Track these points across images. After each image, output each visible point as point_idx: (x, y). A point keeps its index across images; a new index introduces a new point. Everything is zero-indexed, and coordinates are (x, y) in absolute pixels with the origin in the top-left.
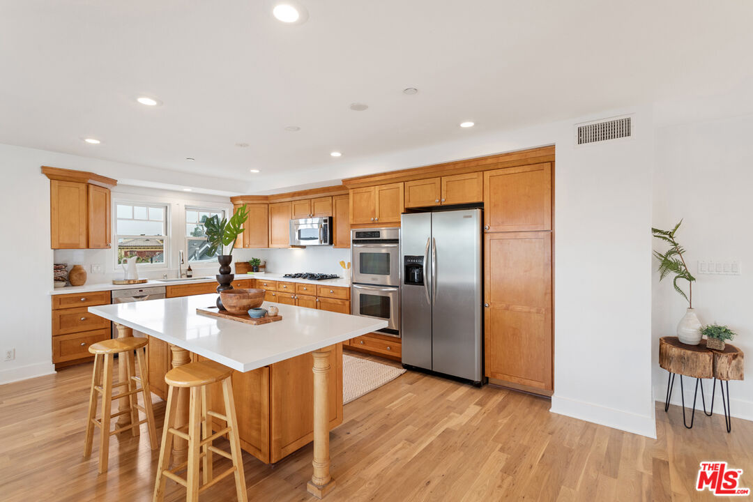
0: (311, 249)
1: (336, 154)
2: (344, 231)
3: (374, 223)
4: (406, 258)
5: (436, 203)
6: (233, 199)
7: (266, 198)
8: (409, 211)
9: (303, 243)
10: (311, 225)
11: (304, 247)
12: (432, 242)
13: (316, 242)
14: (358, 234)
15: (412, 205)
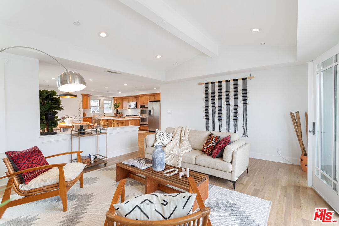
0: (133, 109)
1: (136, 91)
2: (139, 106)
3: (144, 104)
4: (149, 110)
5: (154, 100)
6: (114, 98)
7: (122, 97)
8: (150, 102)
9: (131, 108)
10: (133, 104)
11: (131, 109)
12: (153, 108)
13: (133, 108)
14: (141, 106)
15: (150, 100)
